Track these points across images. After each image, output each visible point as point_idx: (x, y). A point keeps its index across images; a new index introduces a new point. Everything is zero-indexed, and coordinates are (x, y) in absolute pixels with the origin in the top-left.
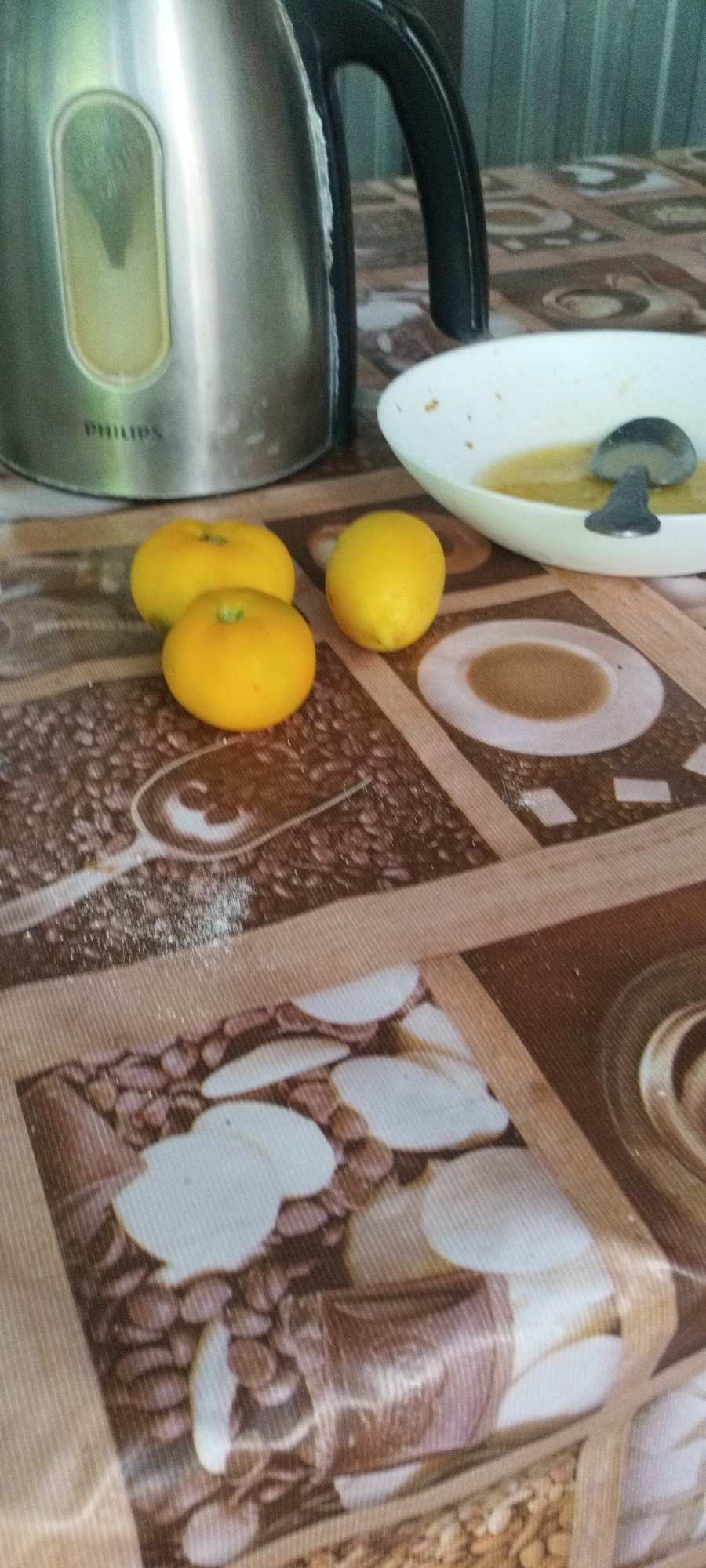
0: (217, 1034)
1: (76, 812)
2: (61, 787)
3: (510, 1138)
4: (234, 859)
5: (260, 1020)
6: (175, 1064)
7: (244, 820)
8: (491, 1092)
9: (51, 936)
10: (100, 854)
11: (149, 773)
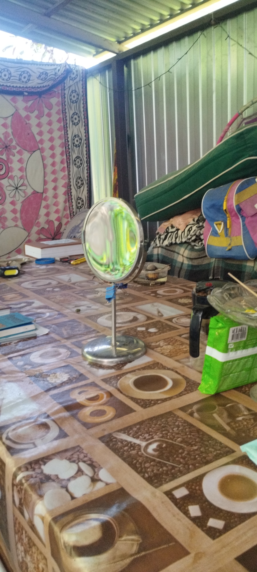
0: (93, 462)
1: (151, 433)
2: (159, 430)
3: (73, 498)
4: (143, 454)
5: (97, 466)
6: (85, 459)
7: (156, 453)
8: (84, 495)
9: (114, 440)
10: (139, 439)
11: (167, 439)
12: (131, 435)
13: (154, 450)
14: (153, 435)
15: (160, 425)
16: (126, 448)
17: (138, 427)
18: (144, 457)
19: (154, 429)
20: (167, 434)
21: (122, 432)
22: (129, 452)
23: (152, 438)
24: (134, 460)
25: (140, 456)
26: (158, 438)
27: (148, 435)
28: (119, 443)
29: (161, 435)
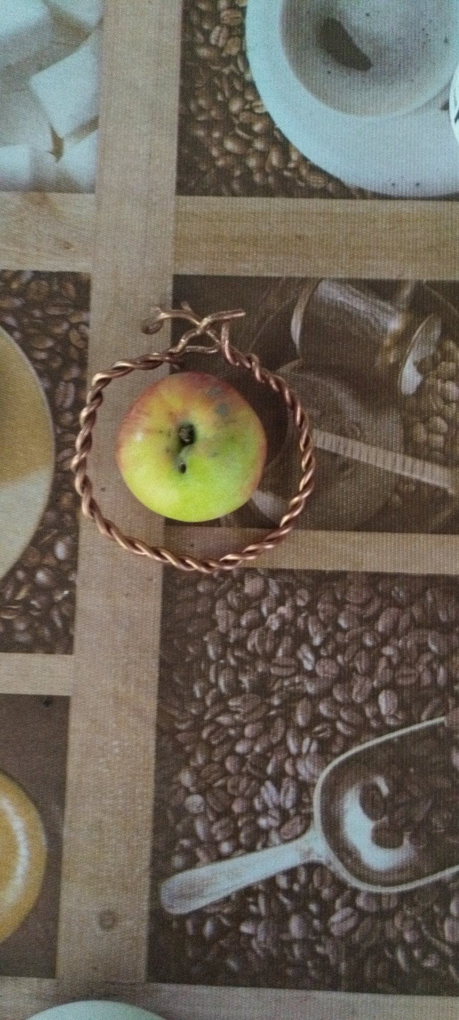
12: (225, 848)
13: (383, 838)
14: (288, 768)
15: (236, 690)
16: (295, 926)
17: (186, 778)
18: (399, 908)
19: (248, 731)
20: (316, 718)
21: (178, 861)
22: (327, 932)
23: (304, 788)
24: (393, 952)
25: (385, 915)
26: (322, 768)
27: (269, 784)
28: (246, 928)
29: (309, 745)
